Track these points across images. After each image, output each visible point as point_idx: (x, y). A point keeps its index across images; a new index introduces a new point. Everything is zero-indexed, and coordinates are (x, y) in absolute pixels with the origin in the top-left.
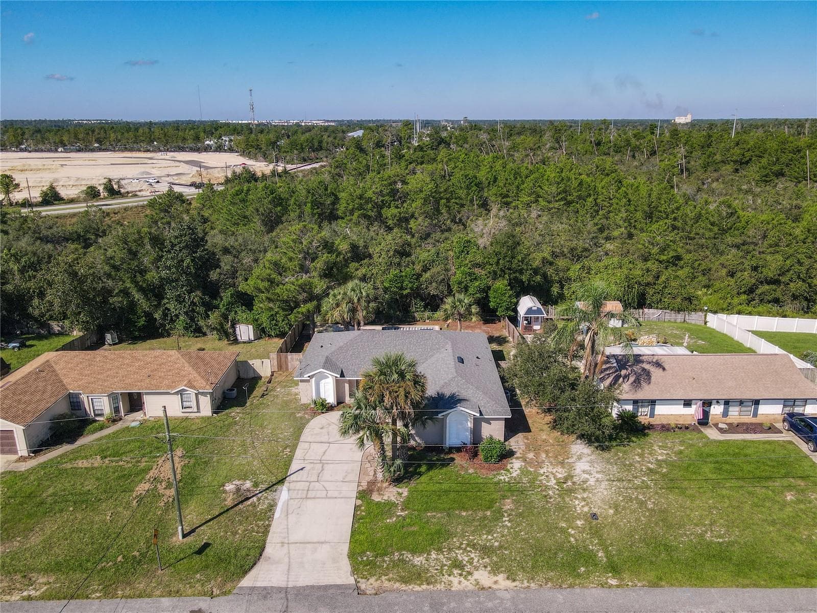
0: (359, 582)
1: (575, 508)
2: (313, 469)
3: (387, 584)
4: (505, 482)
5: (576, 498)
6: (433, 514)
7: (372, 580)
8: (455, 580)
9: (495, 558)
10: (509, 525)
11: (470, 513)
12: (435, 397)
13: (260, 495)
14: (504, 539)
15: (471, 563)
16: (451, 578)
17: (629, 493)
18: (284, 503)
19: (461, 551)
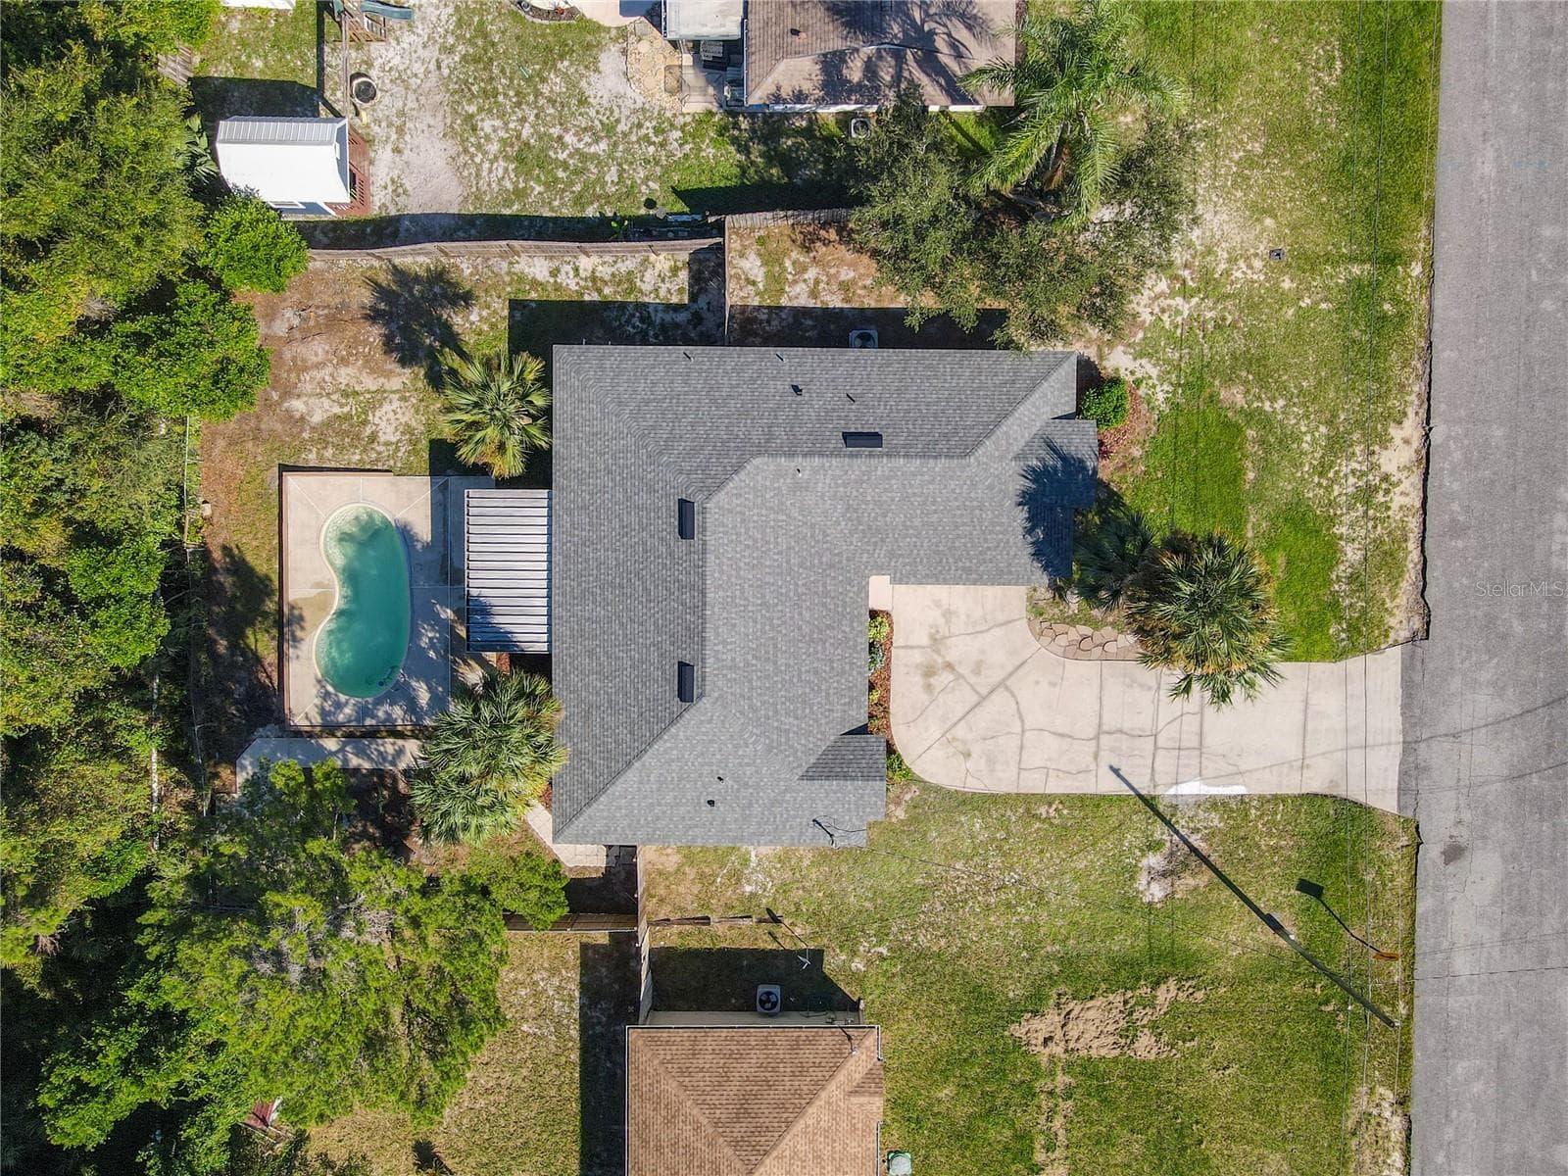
0: (1396, 641)
1: (1253, 282)
2: (1112, 750)
3: (1402, 600)
4: (1174, 393)
5: (1227, 273)
6: (1249, 526)
7: (1393, 622)
8: (1397, 500)
9: (1356, 436)
10: (1281, 402)
11: (1250, 465)
12: (1029, 512)
13: (1183, 832)
14: (1312, 417)
15: (1363, 474)
16: (1394, 506)
17: (1227, 175)
18: (1208, 785)
19: (1336, 487)
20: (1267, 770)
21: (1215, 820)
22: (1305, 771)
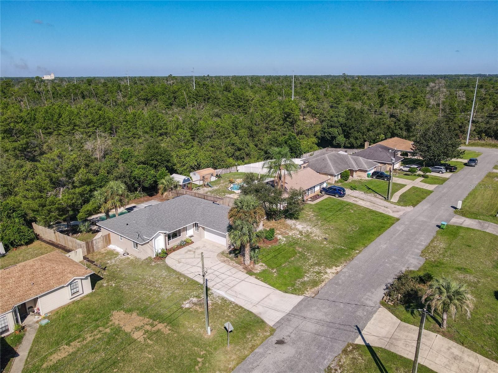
0: (305, 296)
1: (317, 240)
3: (313, 290)
4: (286, 243)
5: (313, 237)
6: (284, 265)
7: (306, 293)
8: (326, 276)
9: (324, 265)
10: (310, 254)
11: (293, 258)
13: (209, 299)
14: (315, 258)
15: (321, 270)
17: (323, 228)
18: (226, 294)
19: (312, 269)
20: (244, 301)
21: (220, 302)
22: (254, 307)
